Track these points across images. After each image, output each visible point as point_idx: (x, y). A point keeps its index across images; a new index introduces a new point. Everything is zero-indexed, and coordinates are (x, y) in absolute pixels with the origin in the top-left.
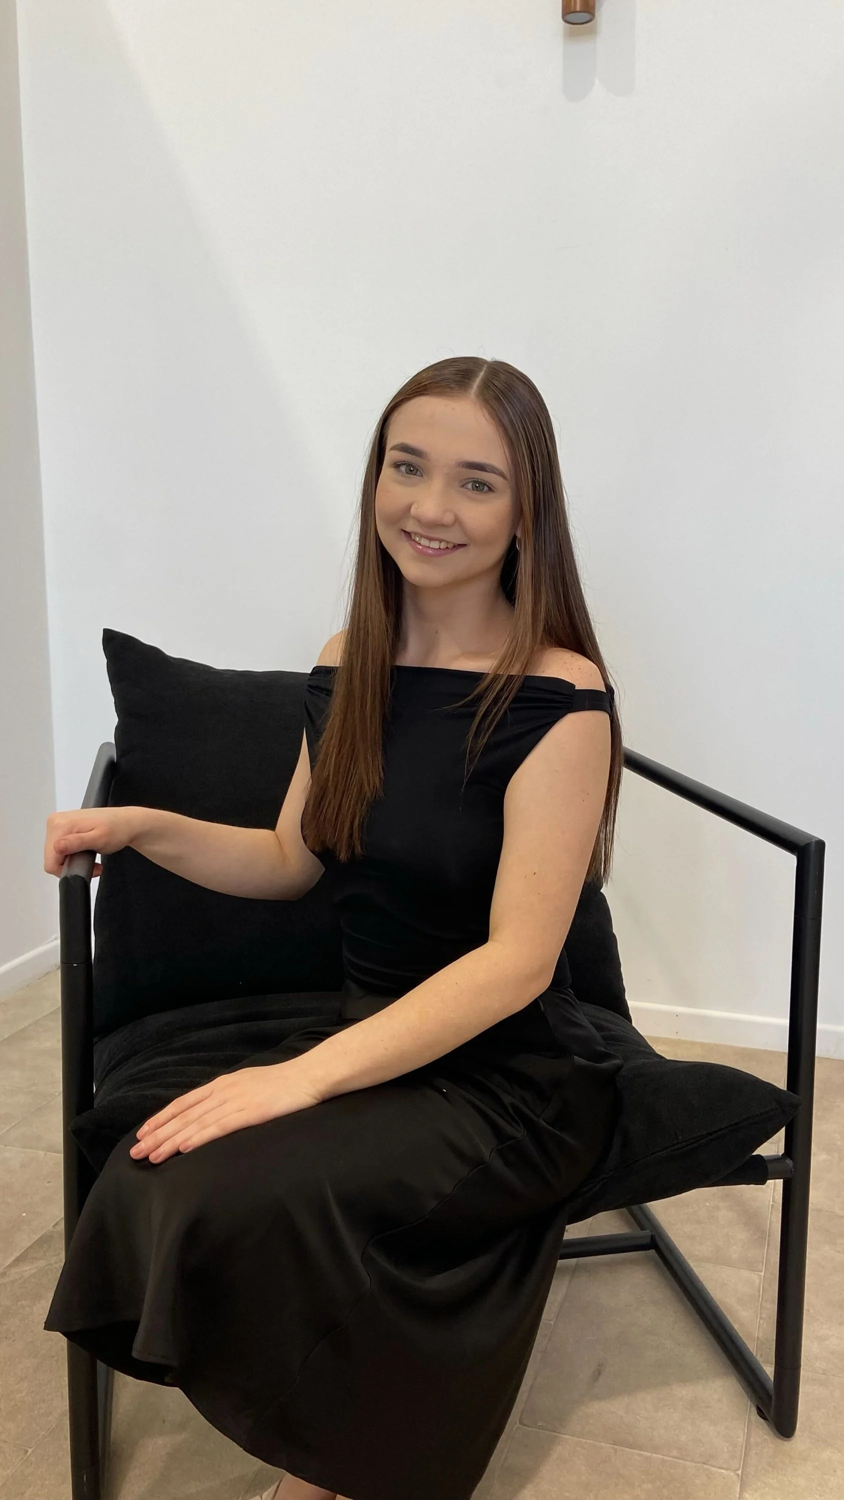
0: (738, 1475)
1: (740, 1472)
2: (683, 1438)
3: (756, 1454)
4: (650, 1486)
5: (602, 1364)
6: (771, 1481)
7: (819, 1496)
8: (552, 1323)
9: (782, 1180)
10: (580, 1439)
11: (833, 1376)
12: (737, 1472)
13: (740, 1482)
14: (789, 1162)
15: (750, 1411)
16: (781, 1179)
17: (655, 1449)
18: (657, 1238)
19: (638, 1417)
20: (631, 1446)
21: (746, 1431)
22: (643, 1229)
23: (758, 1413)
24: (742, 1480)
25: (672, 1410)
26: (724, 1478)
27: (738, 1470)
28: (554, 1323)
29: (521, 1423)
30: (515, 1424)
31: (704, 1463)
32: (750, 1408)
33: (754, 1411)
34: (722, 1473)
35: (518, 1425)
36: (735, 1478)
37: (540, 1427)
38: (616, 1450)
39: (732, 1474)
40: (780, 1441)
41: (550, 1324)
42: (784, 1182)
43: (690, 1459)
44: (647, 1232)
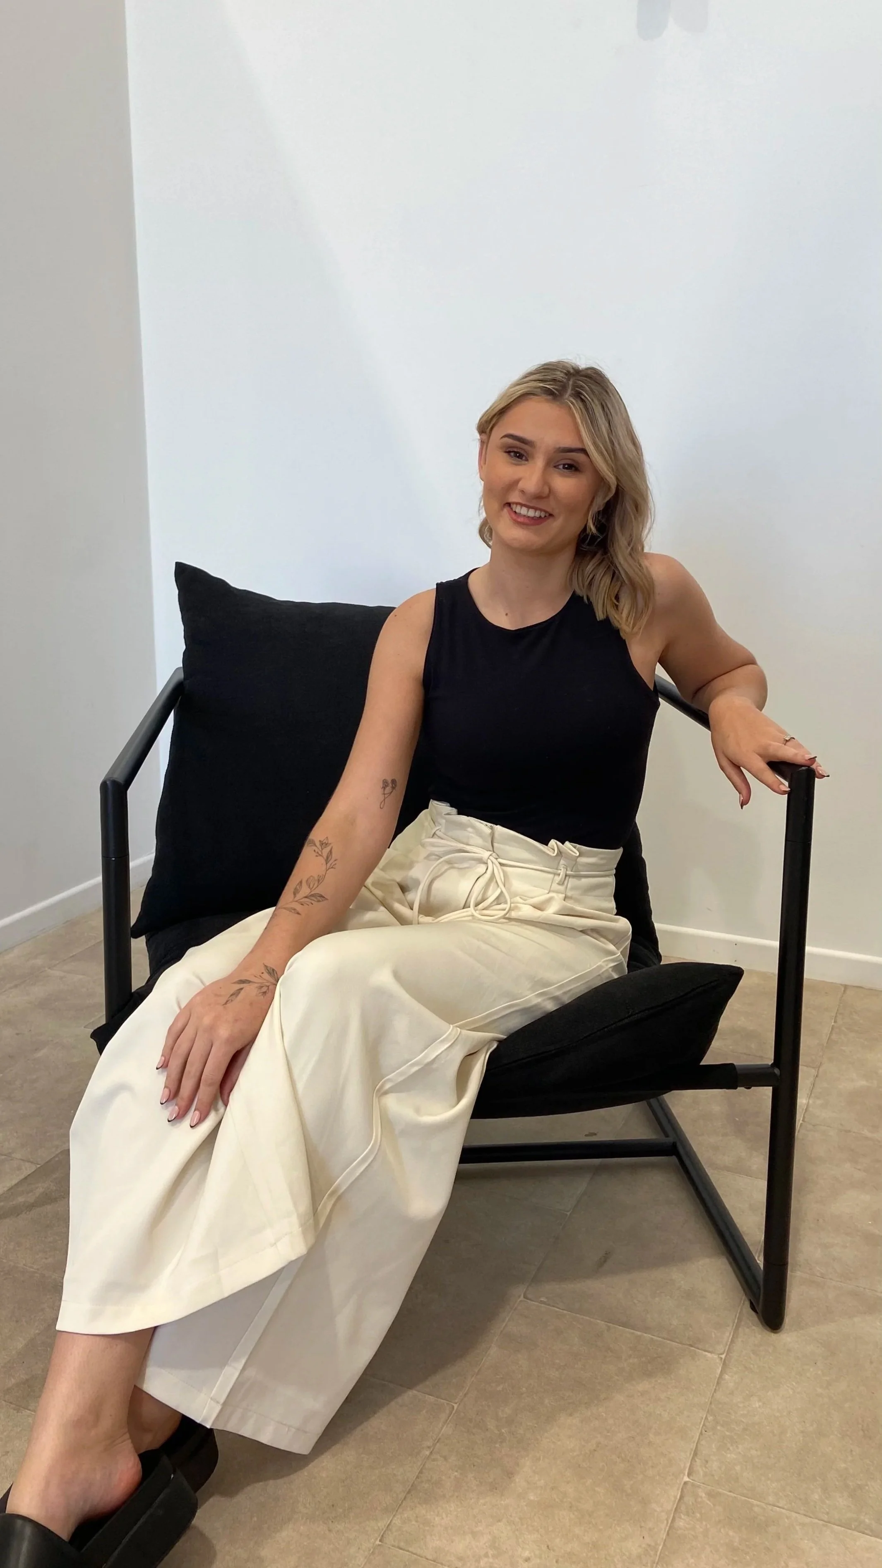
0: (721, 1358)
1: (723, 1356)
2: (675, 1322)
3: (742, 1341)
4: (636, 1360)
5: (609, 1253)
6: (752, 1366)
7: (796, 1383)
8: (568, 1214)
9: (771, 1088)
10: (578, 1315)
11: (831, 1279)
12: (720, 1356)
13: (722, 1365)
14: (777, 1071)
15: (744, 1304)
16: (770, 1086)
17: (647, 1329)
18: (678, 1144)
19: (635, 1301)
20: (624, 1325)
21: (736, 1321)
22: (667, 1136)
23: (750, 1306)
24: (724, 1364)
25: (668, 1297)
26: (707, 1360)
27: (722, 1354)
28: (570, 1214)
29: (525, 1297)
30: (519, 1297)
31: (691, 1346)
32: (744, 1302)
33: (747, 1304)
34: (706, 1355)
35: (522, 1298)
36: (718, 1361)
37: (542, 1302)
38: (609, 1327)
39: (716, 1357)
40: (768, 1333)
41: (567, 1215)
42: (773, 1088)
43: (678, 1341)
44: (670, 1140)
